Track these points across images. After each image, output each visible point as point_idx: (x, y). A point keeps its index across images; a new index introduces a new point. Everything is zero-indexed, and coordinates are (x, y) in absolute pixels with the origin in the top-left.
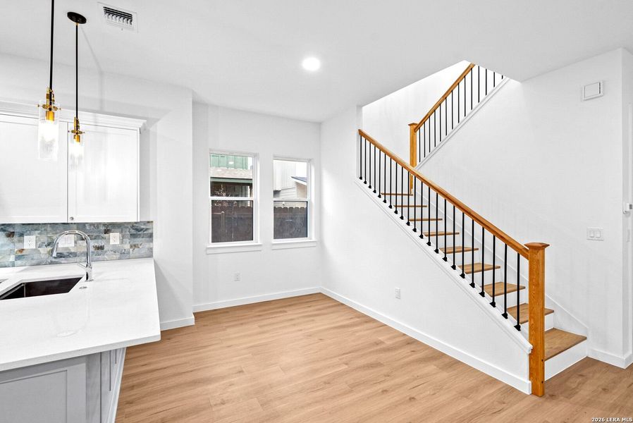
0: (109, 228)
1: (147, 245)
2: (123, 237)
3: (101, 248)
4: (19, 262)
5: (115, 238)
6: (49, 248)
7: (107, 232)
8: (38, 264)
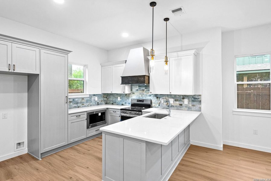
0: (184, 97)
1: (199, 106)
2: (189, 101)
3: (181, 105)
4: (159, 107)
5: (186, 101)
6: (166, 103)
7: (183, 98)
8: (164, 108)
